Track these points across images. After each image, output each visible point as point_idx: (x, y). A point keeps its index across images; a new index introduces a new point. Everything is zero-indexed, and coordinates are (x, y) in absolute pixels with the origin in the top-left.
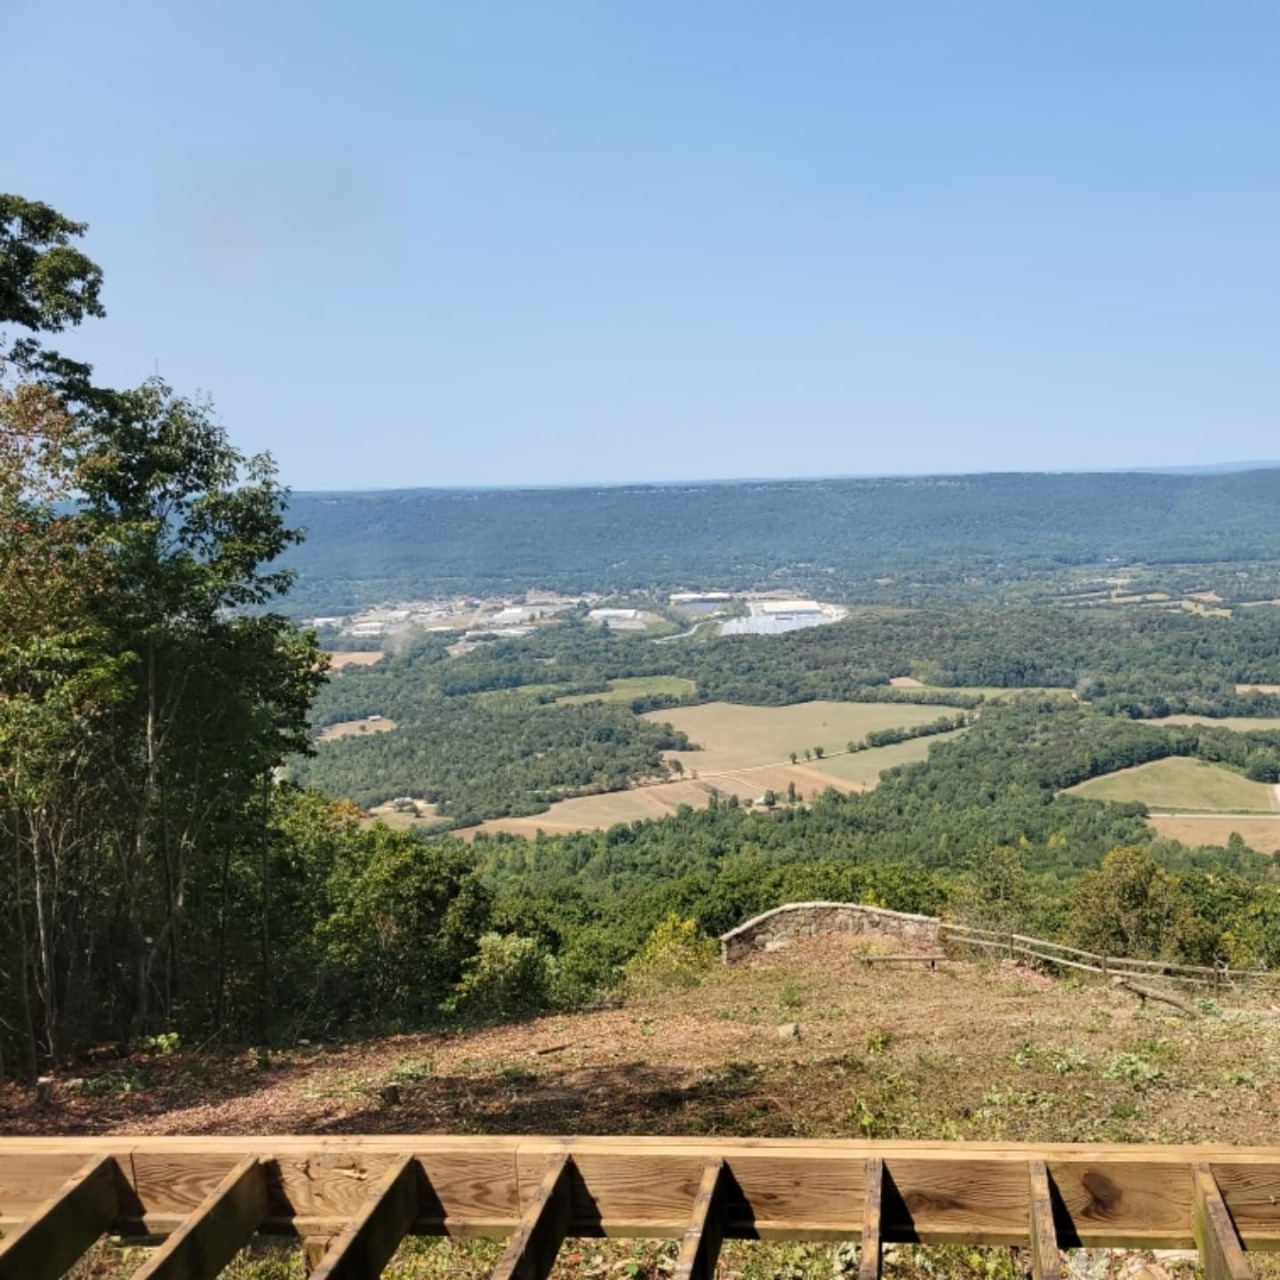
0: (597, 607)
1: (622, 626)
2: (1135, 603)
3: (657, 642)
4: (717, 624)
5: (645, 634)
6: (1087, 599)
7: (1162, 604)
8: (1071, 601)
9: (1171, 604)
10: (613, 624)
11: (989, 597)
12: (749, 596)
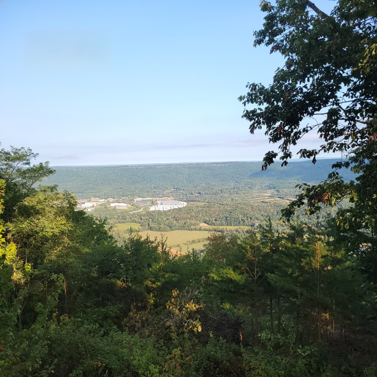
0: (113, 202)
1: (120, 208)
2: (272, 201)
3: (131, 213)
4: (148, 207)
5: (127, 211)
6: (257, 200)
7: (280, 201)
8: (253, 200)
9: (282, 201)
10: (117, 208)
11: (229, 199)
12: (157, 199)
